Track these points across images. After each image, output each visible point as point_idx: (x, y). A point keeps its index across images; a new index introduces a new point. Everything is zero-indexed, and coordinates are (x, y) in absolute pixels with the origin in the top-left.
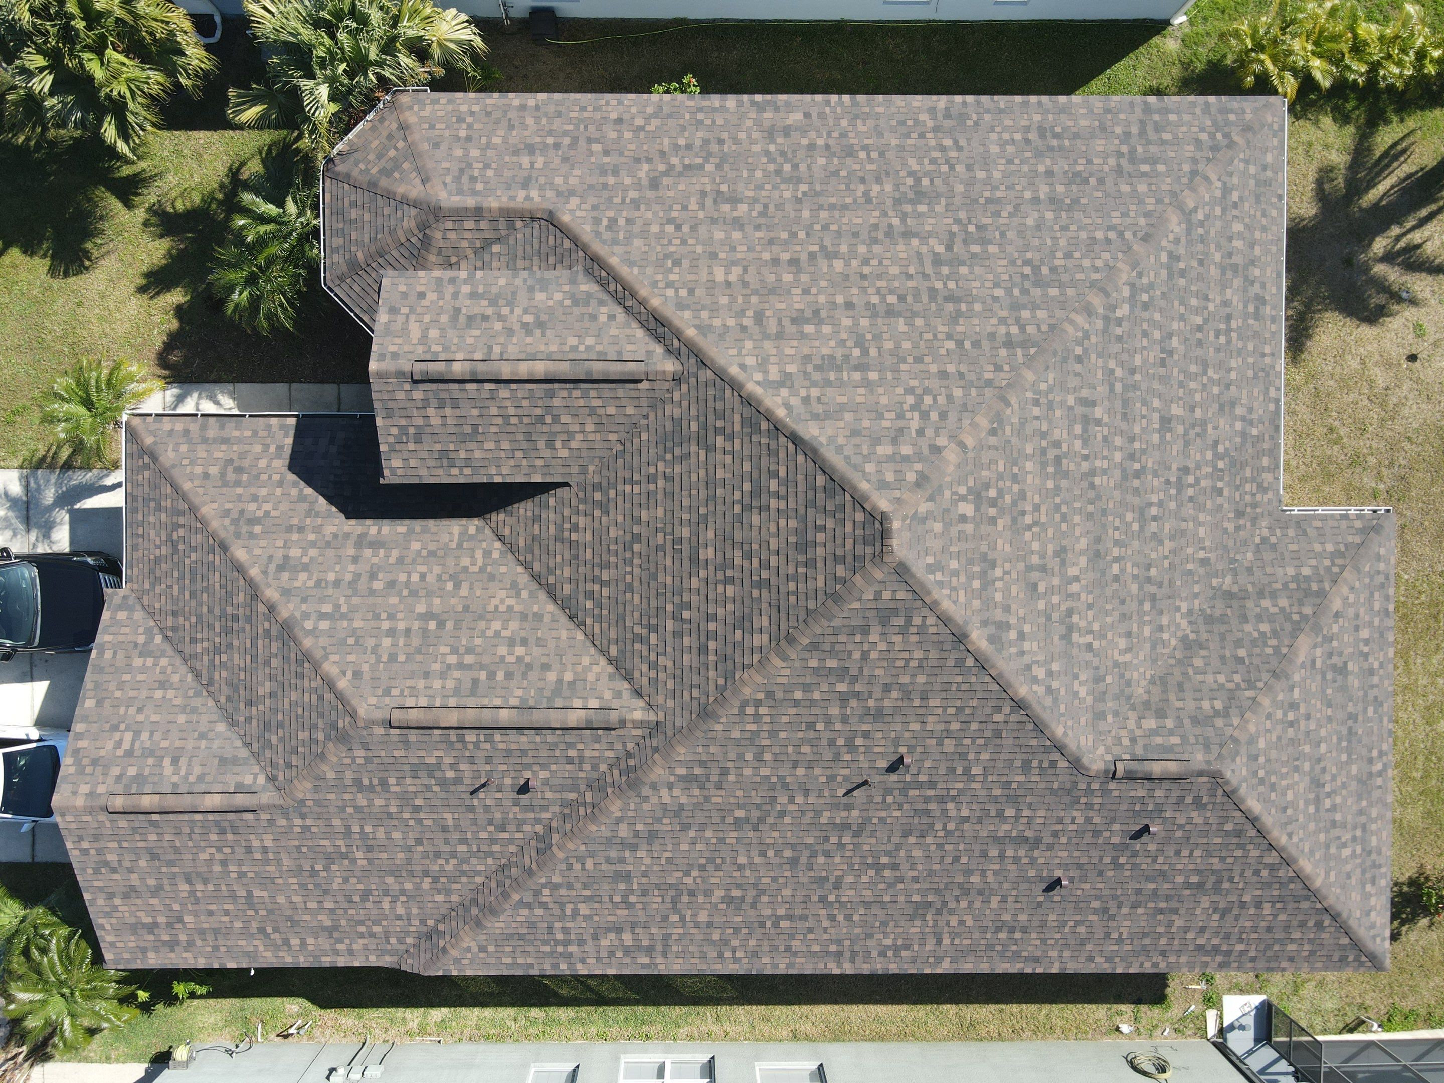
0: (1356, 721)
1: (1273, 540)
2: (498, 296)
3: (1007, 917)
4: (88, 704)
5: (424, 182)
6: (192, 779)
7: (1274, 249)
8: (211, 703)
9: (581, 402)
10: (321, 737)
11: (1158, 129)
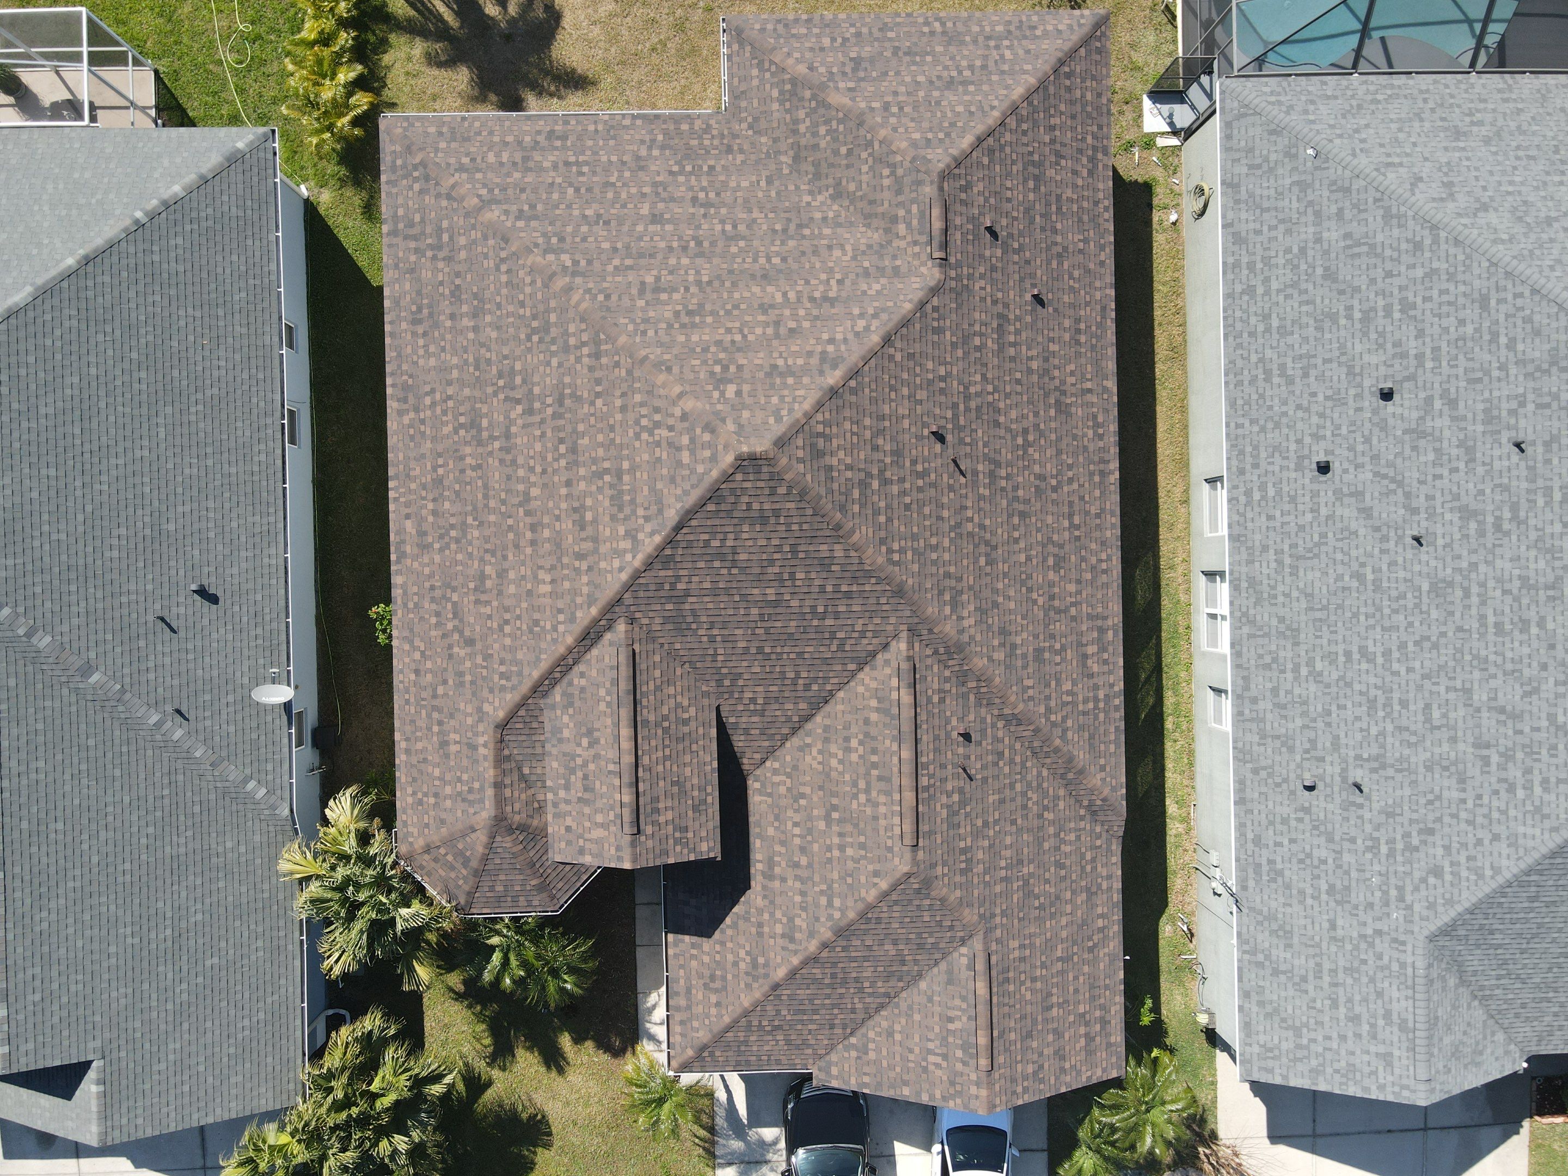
0: (898, 48)
1: (750, 119)
2: (566, 767)
3: (1067, 336)
4: (906, 1093)
5: (474, 831)
6: (964, 1006)
7: (507, 123)
8: (904, 994)
9: (652, 698)
10: (928, 902)
11: (411, 225)
